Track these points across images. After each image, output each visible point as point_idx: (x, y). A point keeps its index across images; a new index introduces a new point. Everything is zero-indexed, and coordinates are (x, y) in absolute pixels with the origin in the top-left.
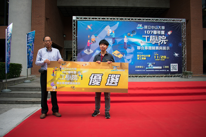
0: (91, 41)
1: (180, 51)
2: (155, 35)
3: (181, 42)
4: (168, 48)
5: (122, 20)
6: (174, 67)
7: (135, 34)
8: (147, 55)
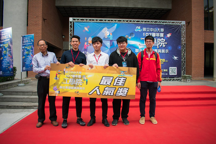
1: (179, 54)
3: (181, 45)
4: (167, 51)
5: (120, 22)
6: (173, 71)
7: (134, 36)
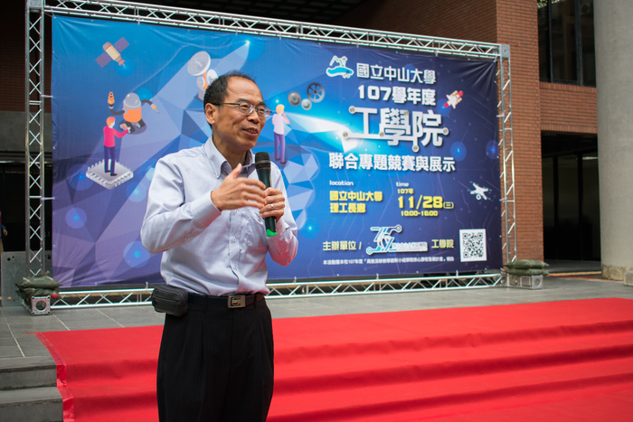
0: (123, 122)
1: (491, 177)
2: (399, 106)
4: (449, 164)
6: (473, 244)
7: (321, 98)
8: (369, 194)
